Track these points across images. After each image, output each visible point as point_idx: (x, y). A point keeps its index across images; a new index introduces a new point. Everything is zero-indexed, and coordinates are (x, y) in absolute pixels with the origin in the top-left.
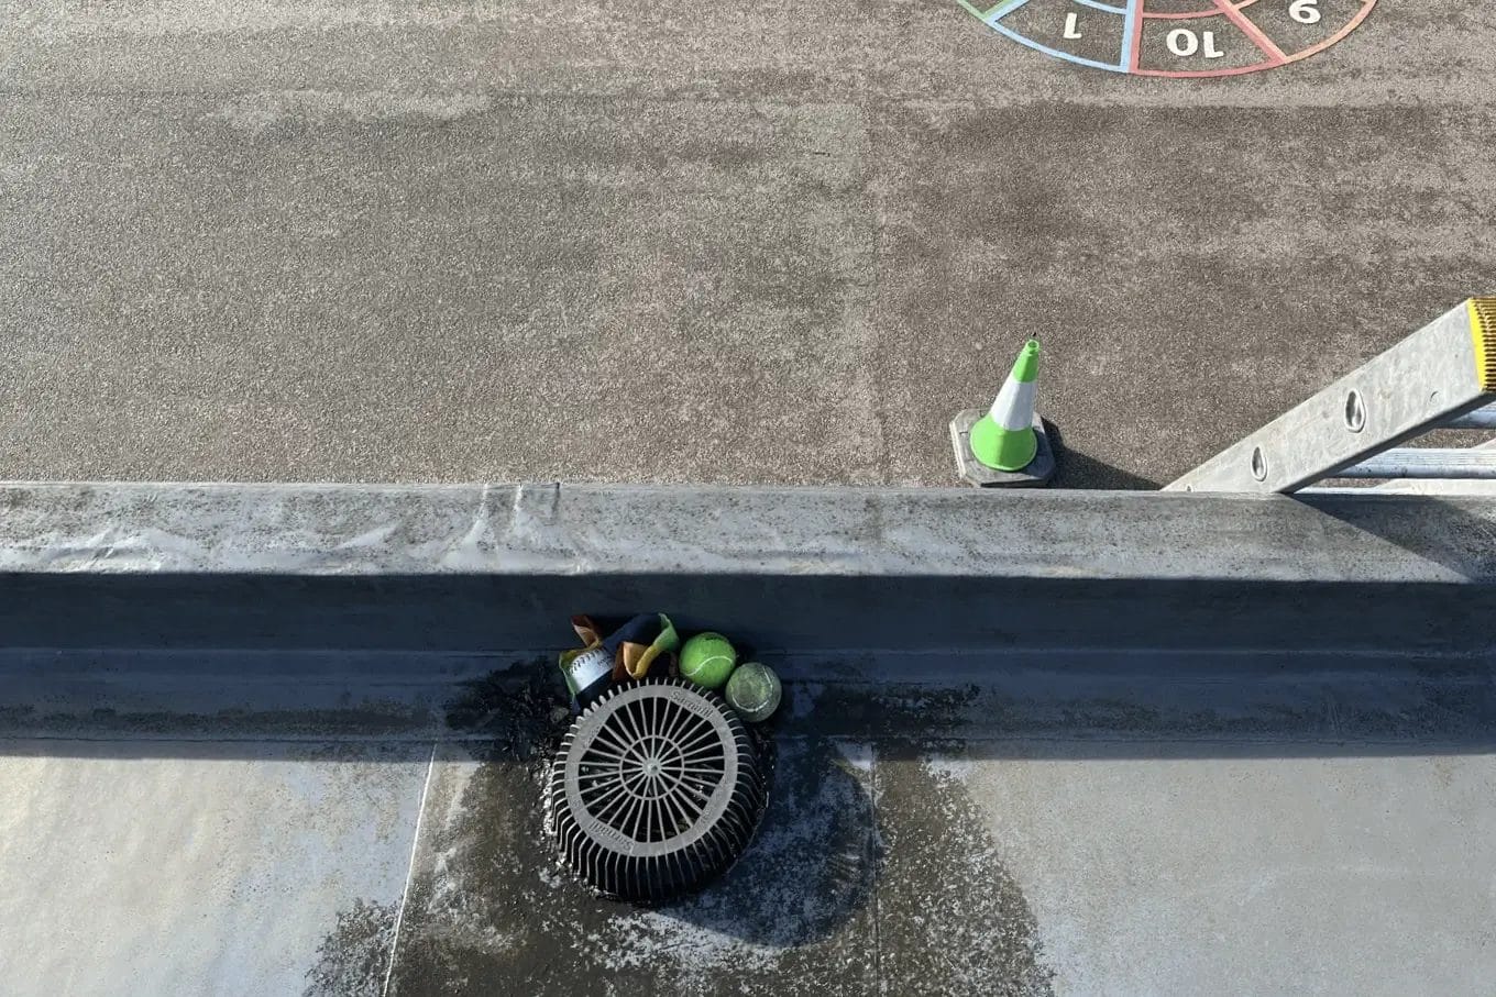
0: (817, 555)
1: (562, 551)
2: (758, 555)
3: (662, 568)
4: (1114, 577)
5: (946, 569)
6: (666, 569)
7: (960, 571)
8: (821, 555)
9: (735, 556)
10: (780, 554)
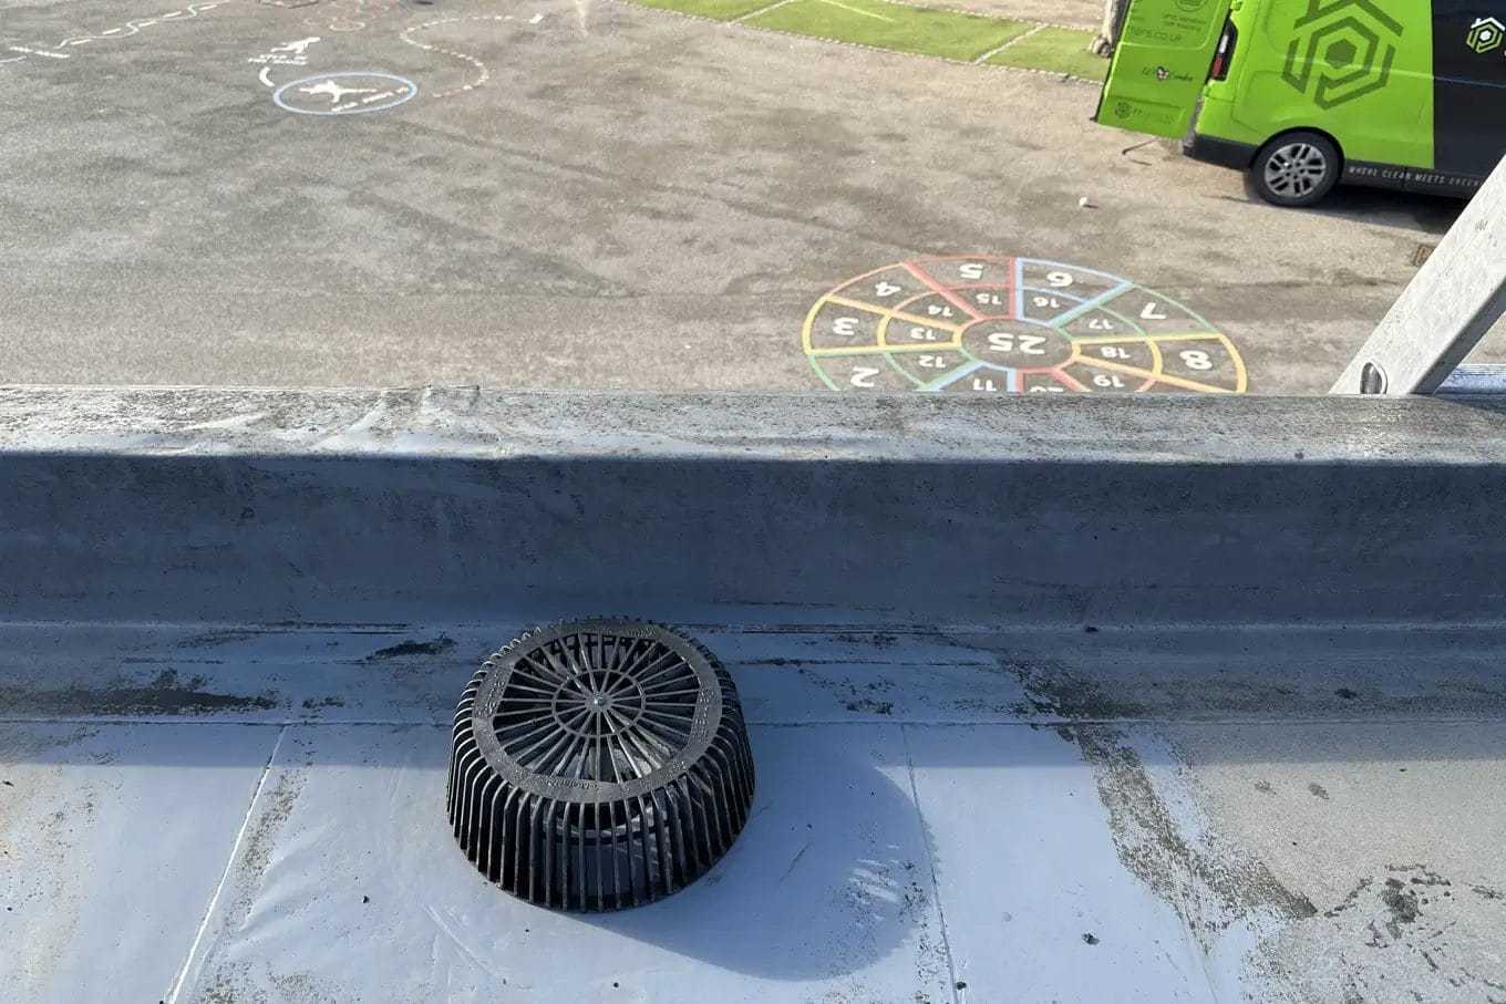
0: (820, 442)
1: (480, 436)
2: (742, 441)
3: (615, 452)
4: (1231, 461)
5: (999, 454)
6: (620, 453)
7: (1016, 456)
8: (827, 441)
9: (711, 442)
10: (771, 441)
